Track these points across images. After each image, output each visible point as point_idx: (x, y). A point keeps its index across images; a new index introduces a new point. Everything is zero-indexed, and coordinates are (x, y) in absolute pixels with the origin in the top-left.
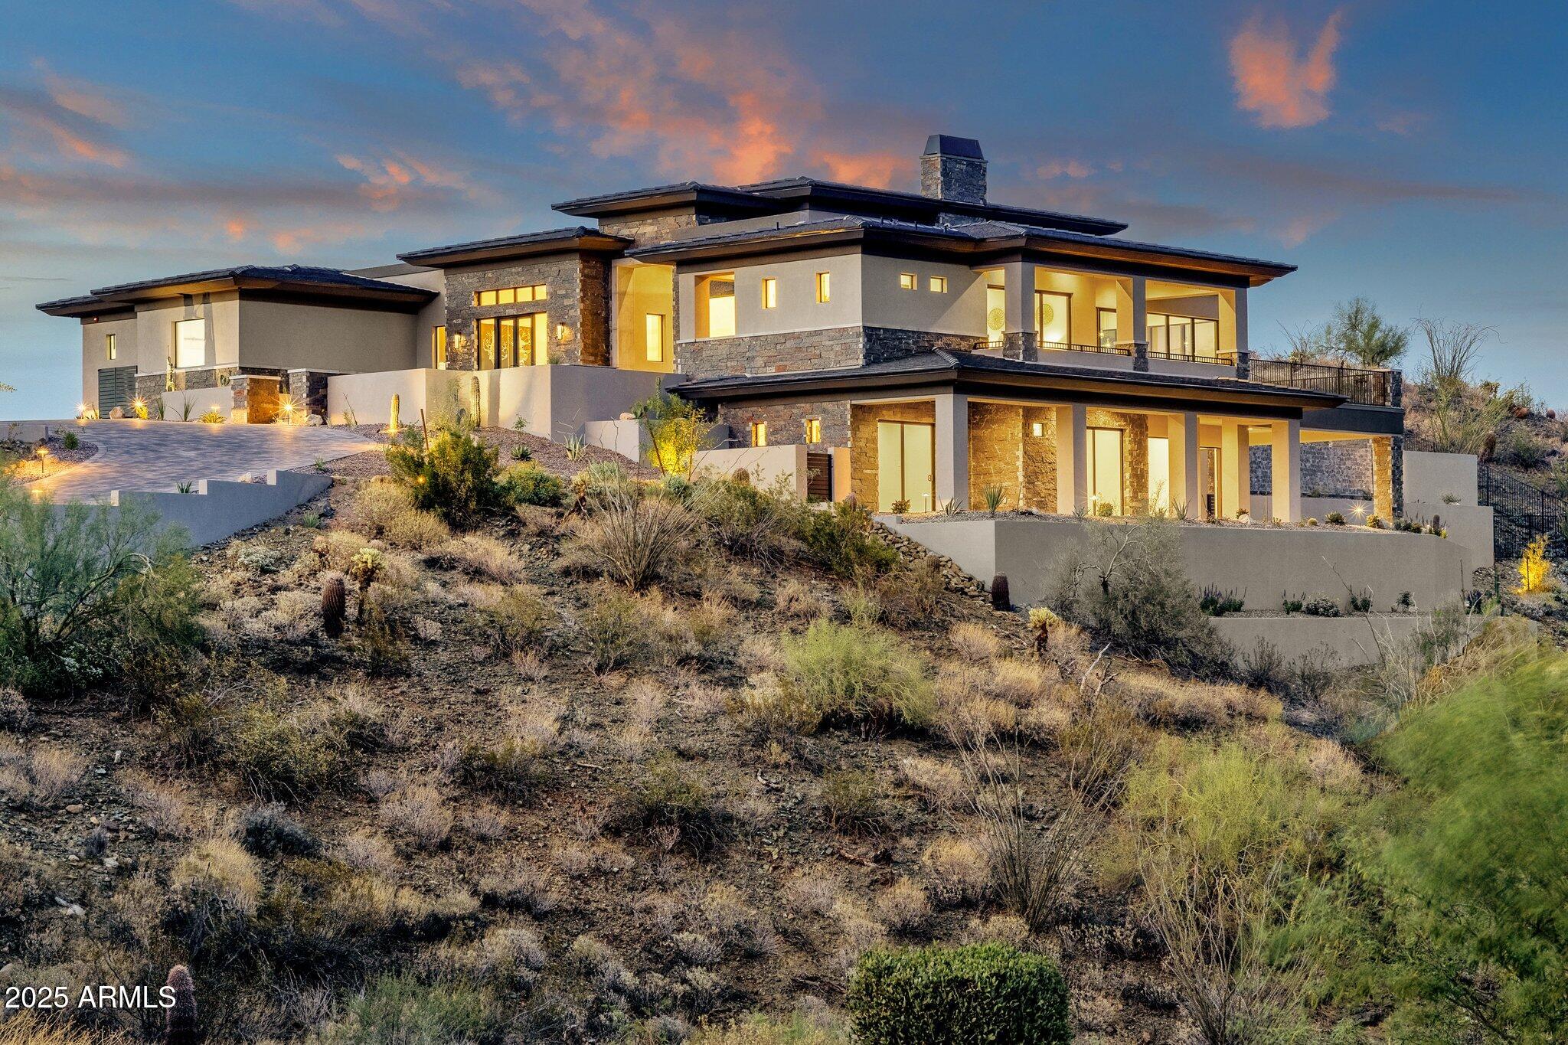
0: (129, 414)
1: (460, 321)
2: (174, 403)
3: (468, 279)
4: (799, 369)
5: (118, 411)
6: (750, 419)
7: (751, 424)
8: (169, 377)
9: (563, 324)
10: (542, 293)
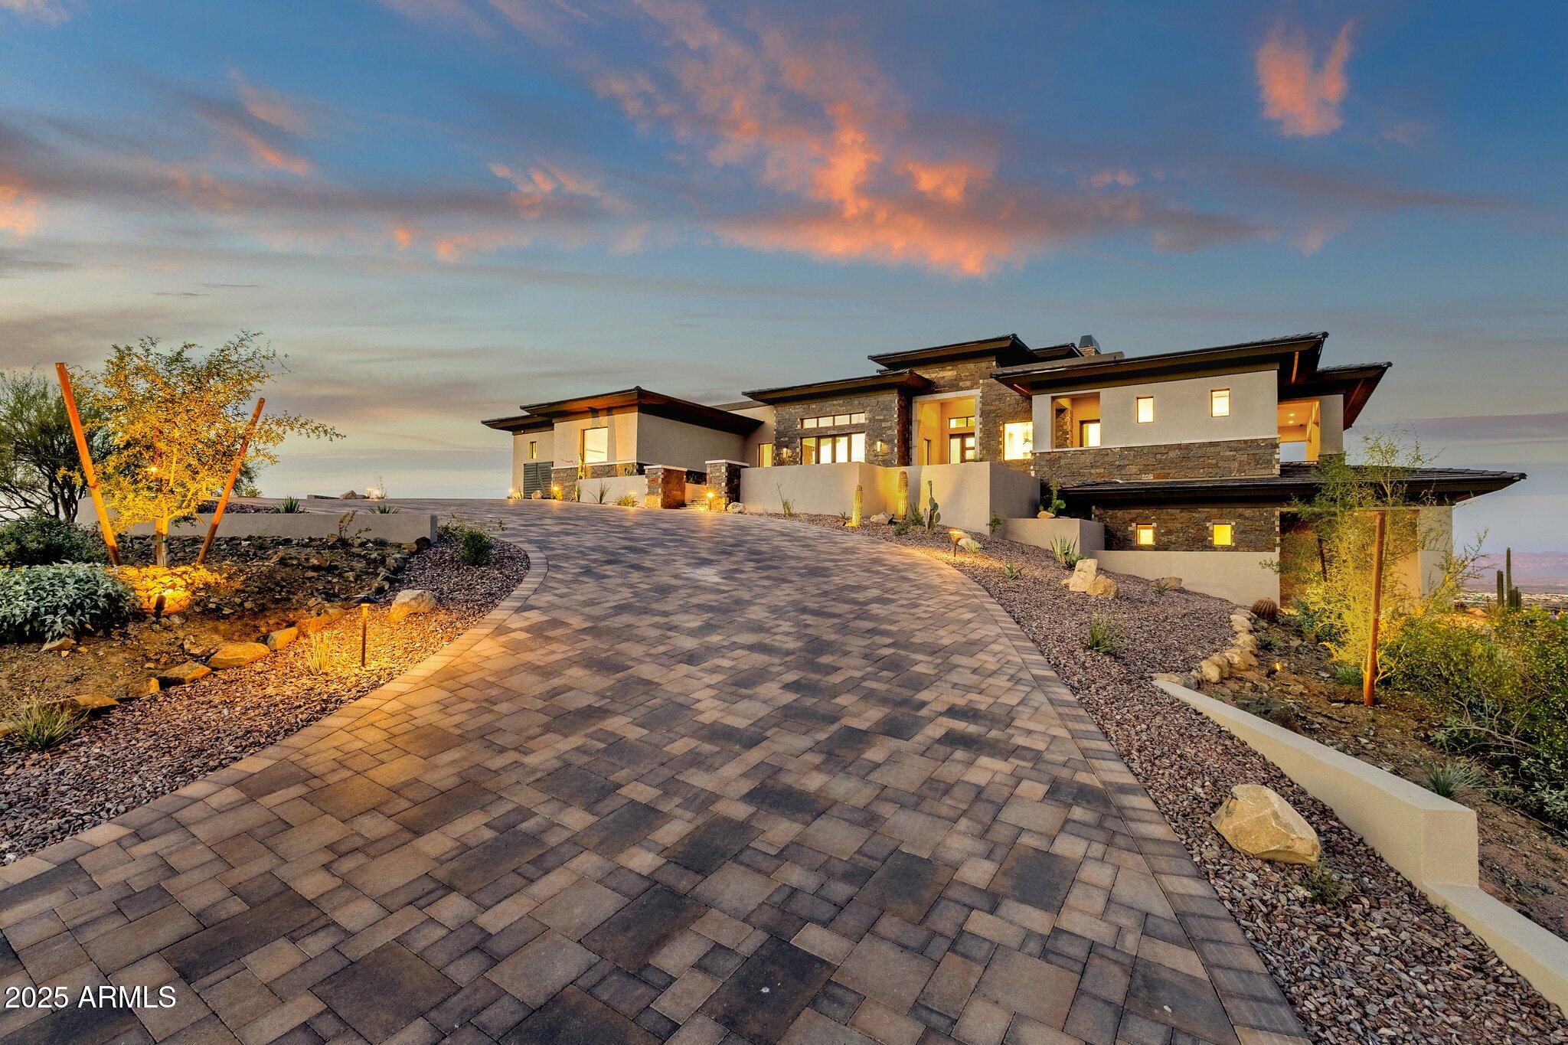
0: (547, 496)
1: (787, 439)
2: (589, 489)
3: (794, 410)
4: (1186, 477)
5: (539, 494)
6: (1132, 520)
7: (1134, 525)
8: (580, 469)
9: (881, 441)
10: (860, 418)
